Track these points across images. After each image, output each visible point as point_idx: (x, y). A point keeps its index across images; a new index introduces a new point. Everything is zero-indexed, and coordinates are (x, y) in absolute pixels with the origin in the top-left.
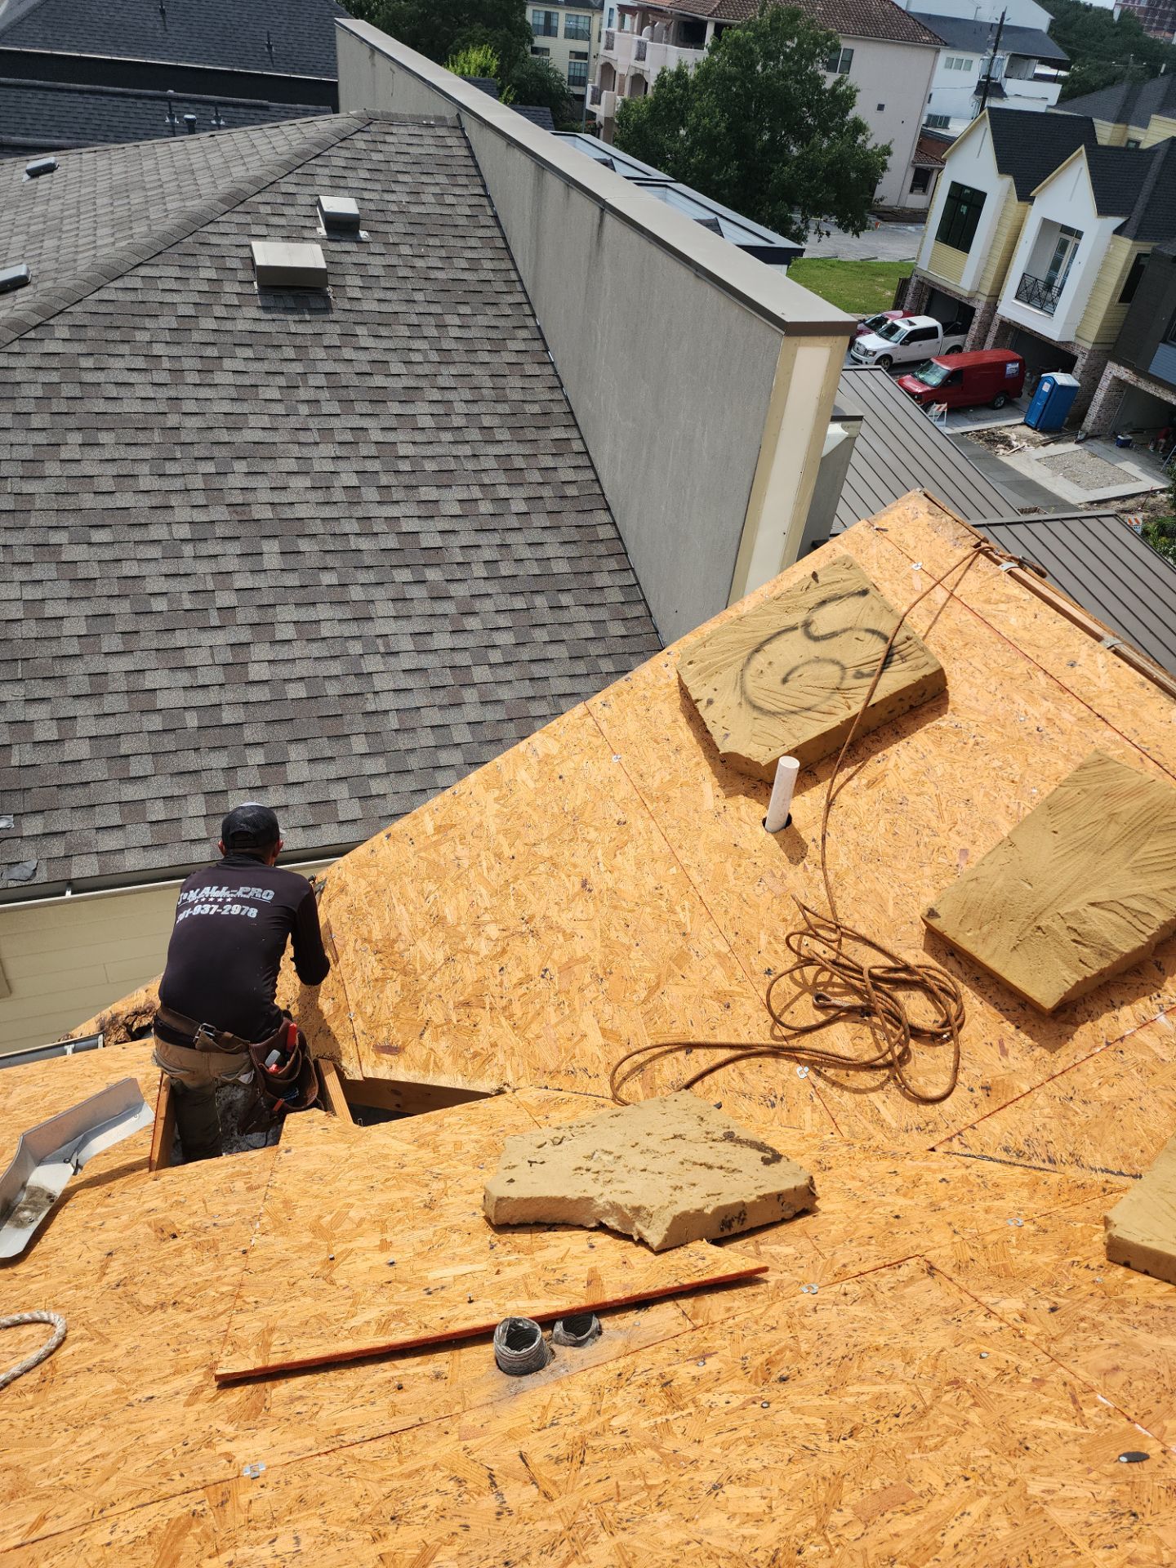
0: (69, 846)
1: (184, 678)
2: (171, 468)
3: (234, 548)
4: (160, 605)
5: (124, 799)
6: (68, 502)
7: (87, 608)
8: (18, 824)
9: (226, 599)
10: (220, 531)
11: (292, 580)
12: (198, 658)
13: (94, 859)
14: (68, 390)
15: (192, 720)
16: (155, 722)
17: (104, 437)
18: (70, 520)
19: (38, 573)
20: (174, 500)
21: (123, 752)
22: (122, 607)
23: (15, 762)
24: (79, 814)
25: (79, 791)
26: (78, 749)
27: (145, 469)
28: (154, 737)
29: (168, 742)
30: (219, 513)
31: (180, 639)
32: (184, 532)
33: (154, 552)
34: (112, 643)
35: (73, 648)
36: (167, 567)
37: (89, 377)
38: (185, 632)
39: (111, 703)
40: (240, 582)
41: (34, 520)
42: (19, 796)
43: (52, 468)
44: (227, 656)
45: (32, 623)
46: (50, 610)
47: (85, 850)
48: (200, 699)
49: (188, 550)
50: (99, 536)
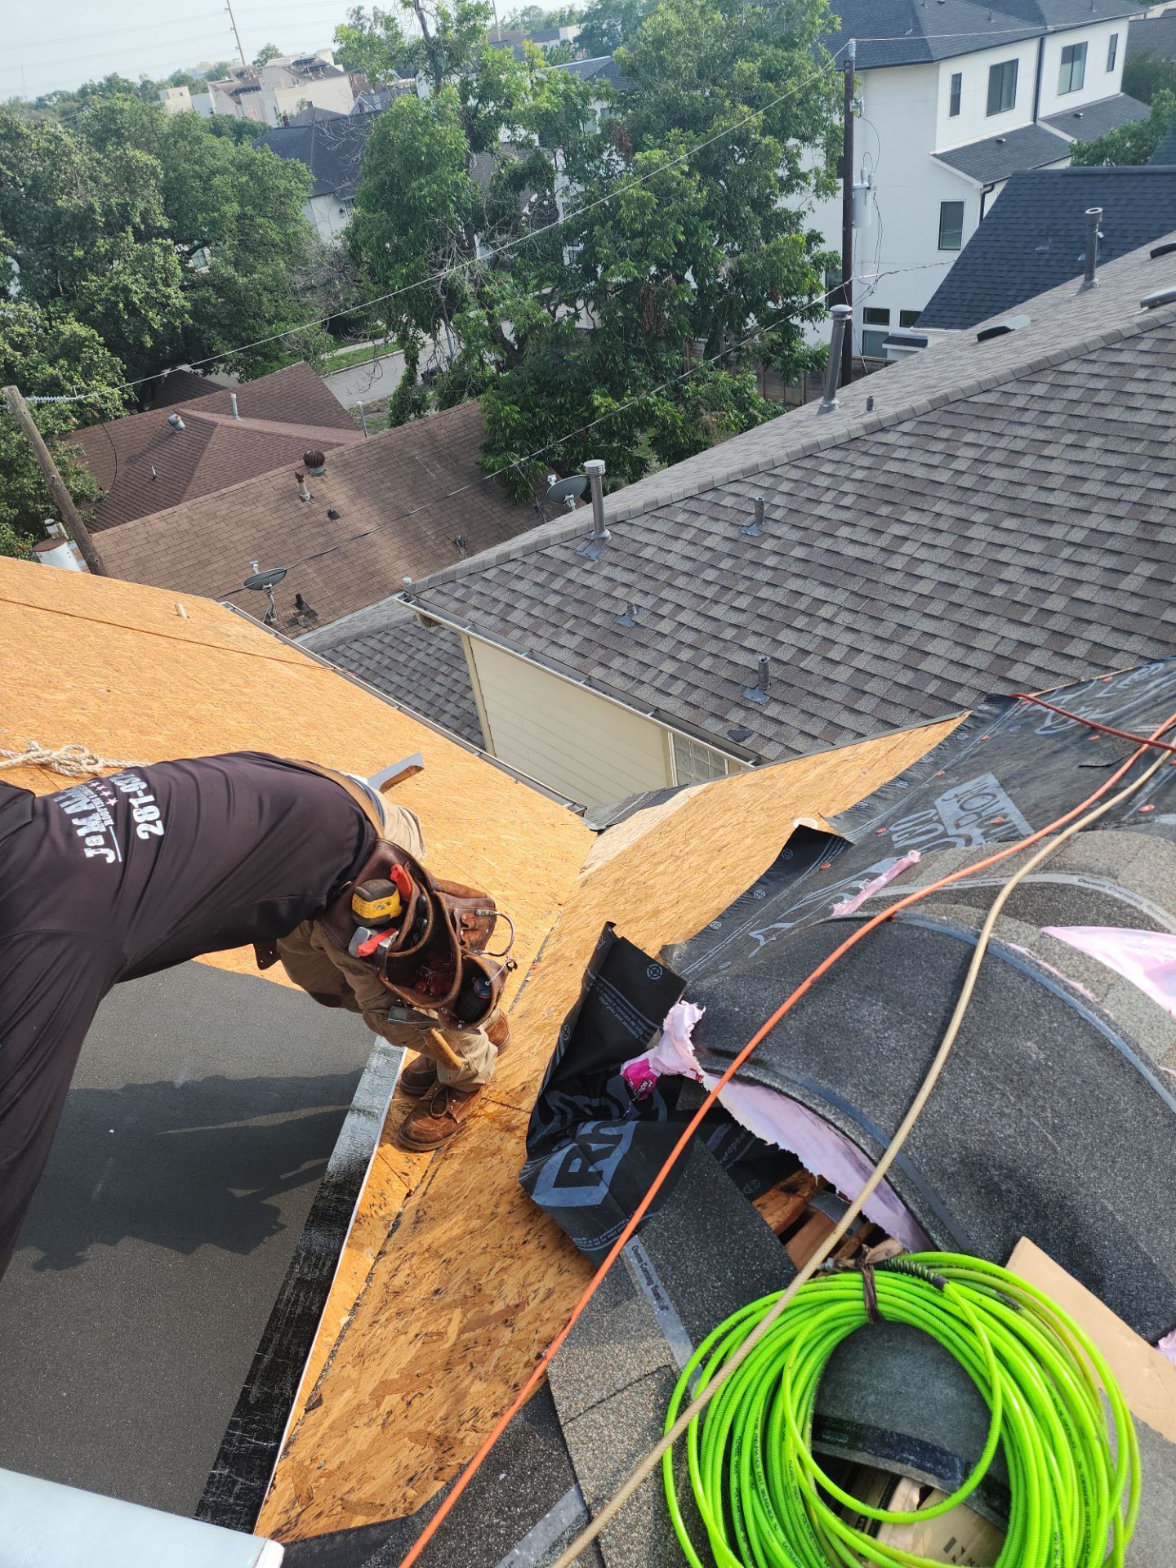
0: (776, 734)
1: (958, 654)
2: (1125, 478)
3: (1110, 562)
4: (999, 591)
5: (836, 721)
6: (1013, 491)
7: (945, 576)
8: (768, 704)
9: (1055, 603)
10: (1111, 543)
11: (1133, 606)
12: (984, 642)
13: (782, 748)
14: (1102, 398)
15: (932, 688)
16: (906, 677)
17: (1095, 442)
18: (1001, 505)
19: (940, 540)
20: (1100, 507)
21: (866, 688)
22: (972, 583)
23: (802, 666)
24: (802, 716)
25: (816, 701)
26: (842, 674)
27: (1101, 474)
28: (896, 688)
29: (900, 696)
30: (1129, 528)
31: (986, 623)
32: (1077, 536)
33: (1037, 546)
34: (936, 608)
35: (907, 601)
36: (1032, 562)
37: (1130, 387)
38: (995, 618)
39: (894, 652)
40: (1083, 593)
41: (977, 500)
42: (784, 687)
43: (1027, 462)
44: (1006, 650)
45: (901, 575)
46: (921, 570)
47: (782, 740)
48: (954, 674)
49: (1067, 552)
50: (1009, 523)
